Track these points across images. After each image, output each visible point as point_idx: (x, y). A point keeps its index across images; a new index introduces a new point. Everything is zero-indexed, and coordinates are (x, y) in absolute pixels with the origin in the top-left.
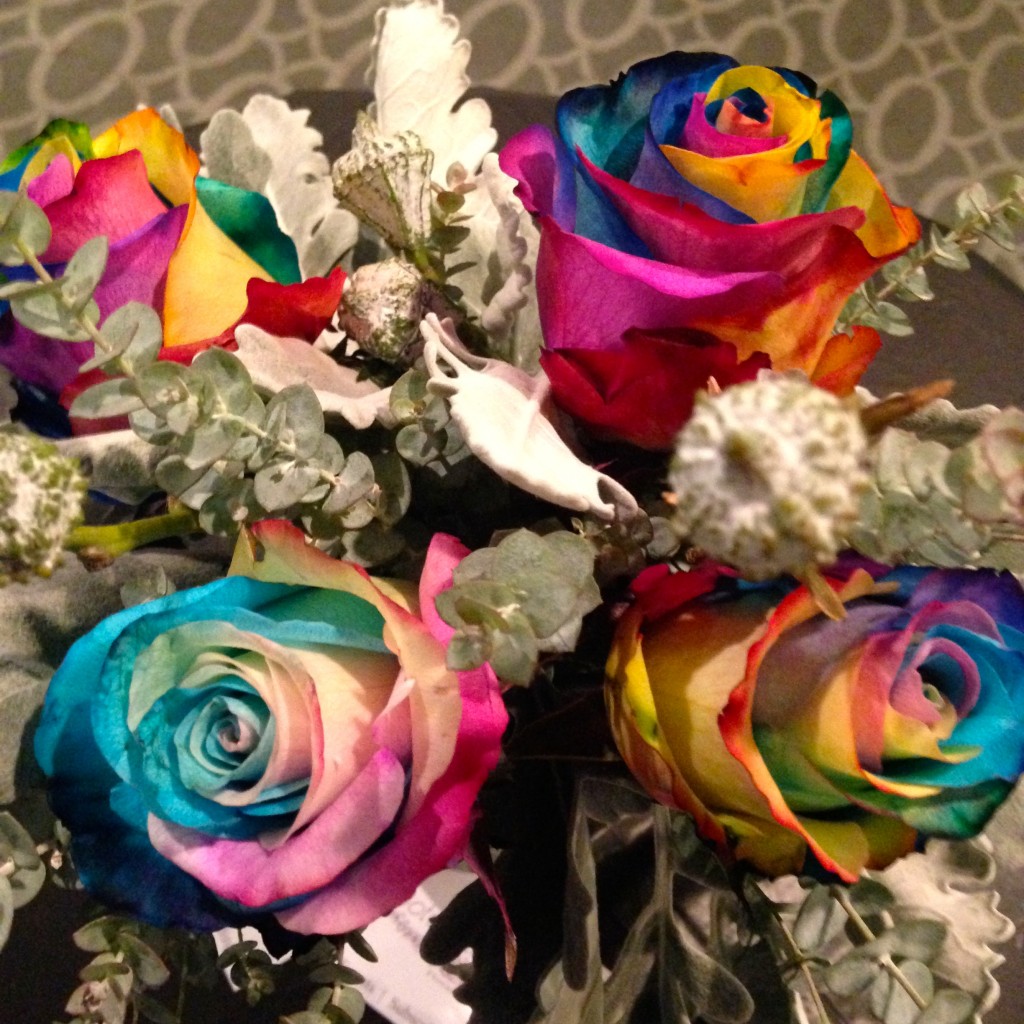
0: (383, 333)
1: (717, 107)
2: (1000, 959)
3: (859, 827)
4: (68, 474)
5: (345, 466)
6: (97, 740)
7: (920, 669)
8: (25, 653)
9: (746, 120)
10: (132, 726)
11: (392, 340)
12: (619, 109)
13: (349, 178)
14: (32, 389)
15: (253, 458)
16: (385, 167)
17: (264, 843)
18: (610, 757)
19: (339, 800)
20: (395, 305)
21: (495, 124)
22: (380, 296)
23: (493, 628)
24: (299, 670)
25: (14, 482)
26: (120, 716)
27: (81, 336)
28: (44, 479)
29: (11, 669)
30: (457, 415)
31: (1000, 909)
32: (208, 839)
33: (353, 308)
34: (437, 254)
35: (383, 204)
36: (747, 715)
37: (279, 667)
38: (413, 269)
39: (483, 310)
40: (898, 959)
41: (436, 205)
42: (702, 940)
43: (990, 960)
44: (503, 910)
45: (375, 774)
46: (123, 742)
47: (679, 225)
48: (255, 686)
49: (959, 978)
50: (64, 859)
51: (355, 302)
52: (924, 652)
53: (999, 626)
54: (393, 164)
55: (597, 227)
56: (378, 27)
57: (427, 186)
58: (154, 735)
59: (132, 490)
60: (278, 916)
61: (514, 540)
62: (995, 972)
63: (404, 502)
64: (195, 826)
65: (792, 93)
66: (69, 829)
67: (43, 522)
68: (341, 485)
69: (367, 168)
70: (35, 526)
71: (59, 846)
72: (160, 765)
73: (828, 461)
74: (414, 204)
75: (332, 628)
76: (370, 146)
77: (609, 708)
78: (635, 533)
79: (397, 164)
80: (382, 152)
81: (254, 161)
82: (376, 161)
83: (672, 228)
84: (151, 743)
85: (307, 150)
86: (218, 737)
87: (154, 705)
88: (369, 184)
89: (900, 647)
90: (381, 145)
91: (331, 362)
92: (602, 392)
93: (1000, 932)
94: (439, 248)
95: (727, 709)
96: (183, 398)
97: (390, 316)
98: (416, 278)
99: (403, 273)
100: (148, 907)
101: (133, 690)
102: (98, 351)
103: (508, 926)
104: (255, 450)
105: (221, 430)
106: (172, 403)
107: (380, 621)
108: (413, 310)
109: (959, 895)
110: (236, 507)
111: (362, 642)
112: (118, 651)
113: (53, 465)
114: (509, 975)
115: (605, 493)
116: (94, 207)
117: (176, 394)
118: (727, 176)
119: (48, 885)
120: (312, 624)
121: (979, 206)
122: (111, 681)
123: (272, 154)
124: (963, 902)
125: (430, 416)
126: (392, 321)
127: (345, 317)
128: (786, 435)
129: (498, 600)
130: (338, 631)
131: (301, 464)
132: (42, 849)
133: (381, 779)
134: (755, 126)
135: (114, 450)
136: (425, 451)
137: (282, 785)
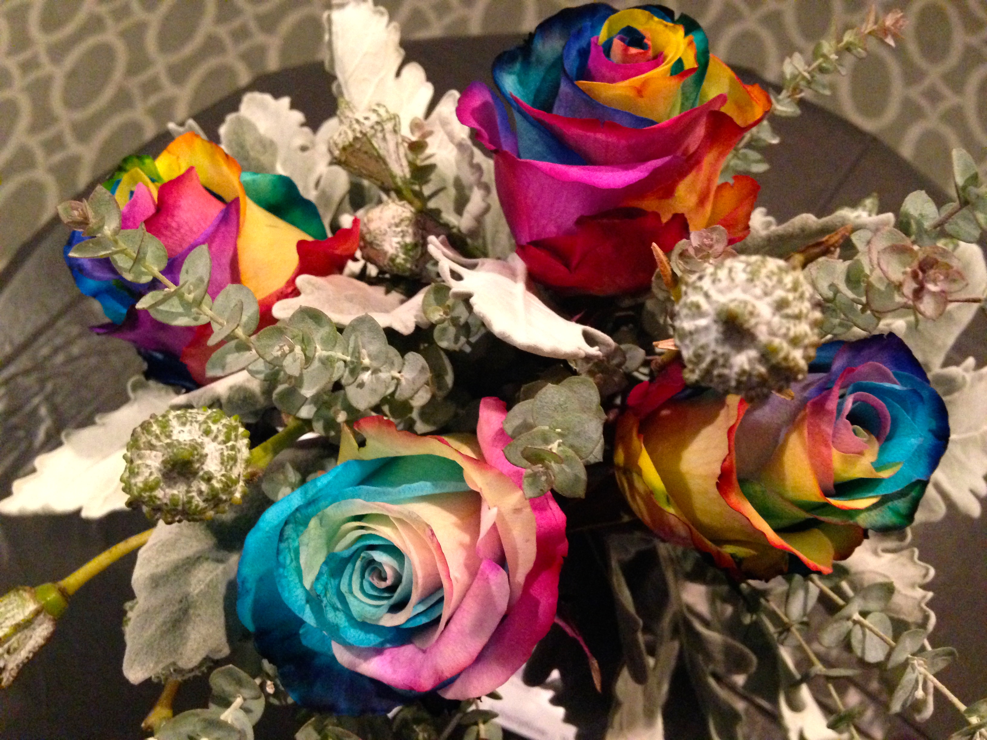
0: (397, 256)
1: (608, 45)
2: (930, 595)
3: (820, 532)
4: (236, 428)
5: (404, 364)
6: (286, 602)
7: (848, 417)
8: (206, 547)
9: (633, 51)
10: (308, 586)
11: (404, 259)
12: (533, 59)
13: (344, 149)
14: (150, 352)
15: (345, 377)
16: (369, 135)
17: (418, 643)
18: (626, 519)
19: (463, 603)
20: (401, 234)
21: (430, 78)
22: (388, 230)
23: (550, 462)
24: (417, 520)
25: (202, 445)
26: (297, 581)
27: (203, 320)
28: (221, 438)
29: (203, 562)
30: (480, 313)
31: (920, 559)
32: (378, 651)
33: (371, 243)
34: (417, 188)
35: (373, 163)
36: (734, 477)
37: (400, 520)
38: (407, 205)
39: (459, 221)
40: (864, 614)
41: (408, 152)
42: (707, 624)
43: (924, 597)
44: (582, 644)
45: (487, 580)
46: (304, 598)
47: (600, 136)
48: (389, 539)
49: (905, 614)
50: (275, 685)
51: (372, 239)
52: (849, 404)
53: (893, 373)
54: (373, 131)
55: (539, 148)
56: (326, 26)
57: (400, 140)
58: (326, 589)
59: (251, 413)
60: (440, 692)
61: (544, 394)
62: (929, 604)
63: (449, 379)
64: (371, 645)
65: (661, 23)
66: (274, 664)
67: (229, 467)
68: (406, 379)
69: (356, 139)
70: (223, 472)
71: (269, 677)
72: (336, 609)
73: (793, 310)
74: (394, 157)
75: (429, 484)
76: (354, 122)
77: (624, 489)
78: (612, 360)
79: (376, 130)
80: (364, 124)
81: (264, 146)
82: (361, 132)
83: (596, 140)
84: (325, 595)
85: (296, 128)
86: (370, 579)
87: (321, 567)
88: (359, 150)
89: (832, 405)
90: (362, 120)
91: (362, 285)
92: (567, 266)
93: (926, 575)
94: (416, 182)
95: (720, 477)
96: (292, 350)
97: (399, 243)
98: (411, 211)
99: (400, 209)
100: (343, 704)
101: (302, 561)
102: (215, 327)
103: (589, 654)
104: (345, 371)
105: (320, 364)
106: (284, 355)
107: (461, 469)
108: (415, 234)
109: (889, 556)
110: (337, 413)
111: (450, 487)
112: (285, 537)
113: (224, 425)
114: (598, 687)
115: (590, 340)
116: (173, 216)
117: (286, 348)
118: (628, 93)
119: (268, 706)
120: (415, 485)
121: (801, 69)
122: (285, 558)
123: (275, 139)
124: (893, 561)
125: (455, 314)
126: (402, 247)
127: (366, 251)
128: (758, 298)
129: (547, 440)
130: (433, 485)
131: (376, 371)
132: (258, 681)
133: (492, 583)
134: (641, 54)
135: (235, 389)
136: (457, 340)
137: (422, 601)
